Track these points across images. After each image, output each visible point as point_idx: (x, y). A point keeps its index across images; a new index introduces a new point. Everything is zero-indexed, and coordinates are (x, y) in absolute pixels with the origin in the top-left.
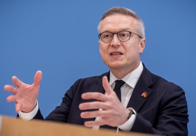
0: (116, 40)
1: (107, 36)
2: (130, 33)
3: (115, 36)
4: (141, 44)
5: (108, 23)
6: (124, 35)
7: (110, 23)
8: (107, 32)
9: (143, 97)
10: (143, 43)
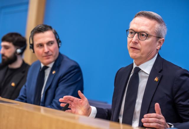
4: (160, 42)
6: (143, 35)
9: (155, 81)
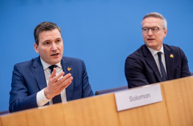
0: (150, 32)
1: (145, 30)
2: (158, 28)
3: (150, 30)
4: (165, 32)
5: (146, 22)
7: (148, 23)
8: (146, 27)
10: (166, 32)
